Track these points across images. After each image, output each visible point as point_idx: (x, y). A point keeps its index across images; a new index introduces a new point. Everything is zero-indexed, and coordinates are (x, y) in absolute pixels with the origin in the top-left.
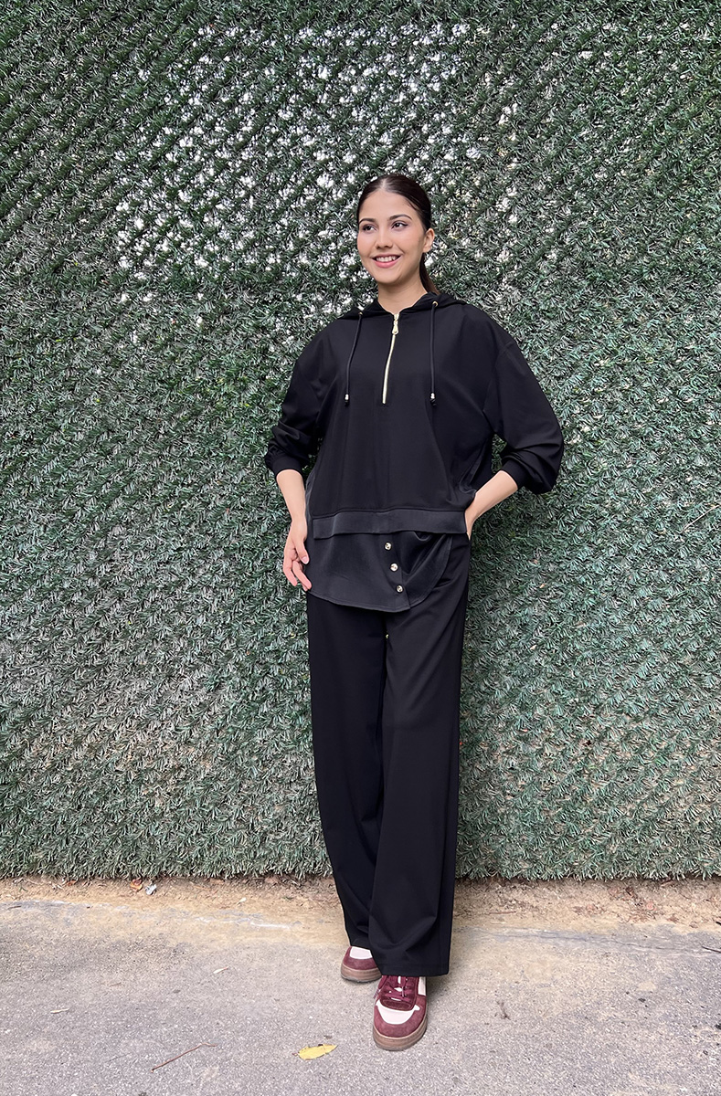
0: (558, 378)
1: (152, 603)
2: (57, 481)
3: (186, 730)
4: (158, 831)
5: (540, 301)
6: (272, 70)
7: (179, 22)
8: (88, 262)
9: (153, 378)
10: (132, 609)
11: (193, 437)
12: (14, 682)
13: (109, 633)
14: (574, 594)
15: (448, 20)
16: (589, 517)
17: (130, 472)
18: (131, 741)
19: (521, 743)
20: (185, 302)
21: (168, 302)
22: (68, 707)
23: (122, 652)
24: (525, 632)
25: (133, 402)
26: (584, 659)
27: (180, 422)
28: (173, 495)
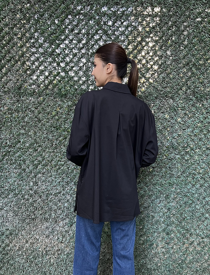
0: (184, 130)
1: (51, 198)
2: (20, 159)
3: (61, 238)
4: (52, 269)
5: (179, 104)
6: (92, 21)
7: (61, 4)
8: (30, 86)
9: (51, 126)
10: (44, 200)
11: (64, 146)
12: (6, 222)
13: (37, 208)
14: (185, 199)
15: (153, 6)
16: (191, 175)
17: (44, 157)
18: (44, 242)
19: (166, 245)
20: (62, 101)
21: (56, 101)
22: (24, 230)
23: (41, 214)
24: (169, 210)
25: (45, 133)
26: (187, 219)
27: (60, 141)
28: (57, 164)
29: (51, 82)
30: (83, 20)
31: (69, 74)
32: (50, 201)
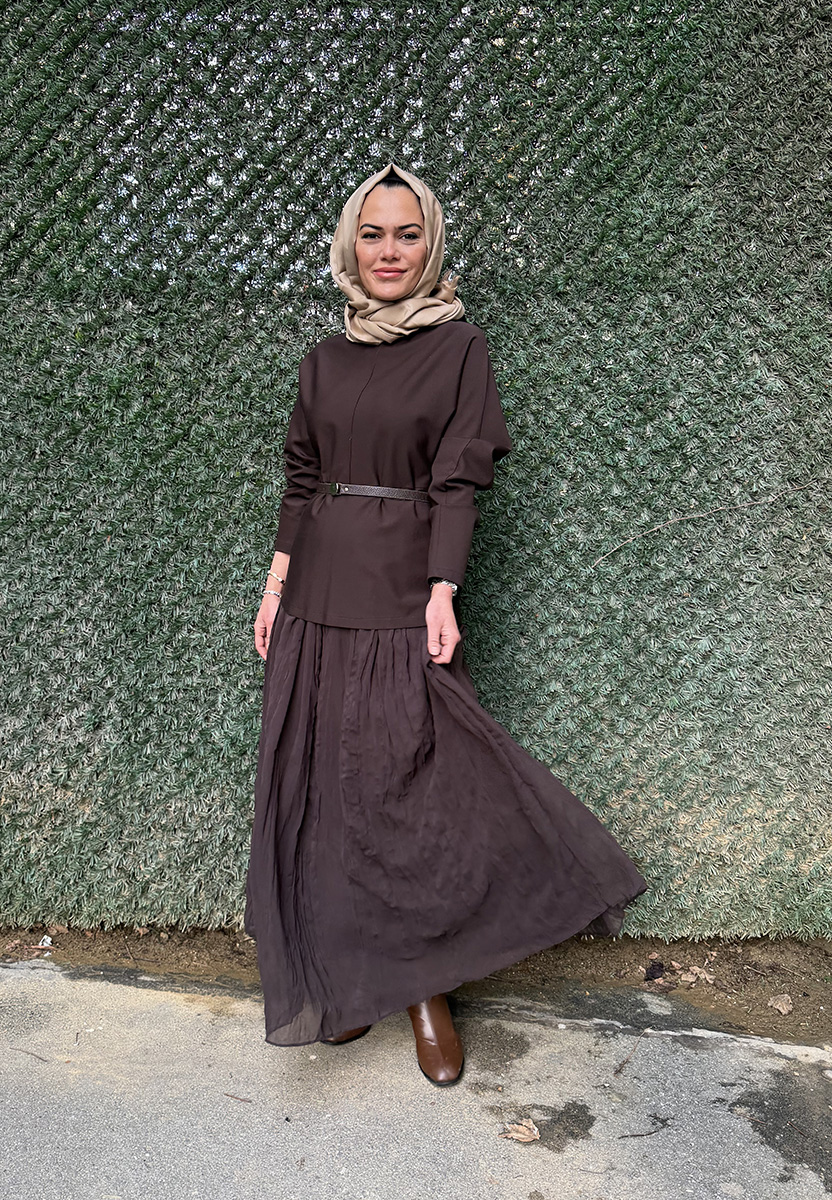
1: (28, 636)
3: (62, 770)
4: (34, 879)
9: (28, 393)
11: (71, 458)
16: (495, 549)
20: (62, 311)
21: (45, 311)
27: (58, 442)
28: (50, 520)
29: (26, 253)
30: (124, 55)
31: (84, 224)
32: (27, 644)
